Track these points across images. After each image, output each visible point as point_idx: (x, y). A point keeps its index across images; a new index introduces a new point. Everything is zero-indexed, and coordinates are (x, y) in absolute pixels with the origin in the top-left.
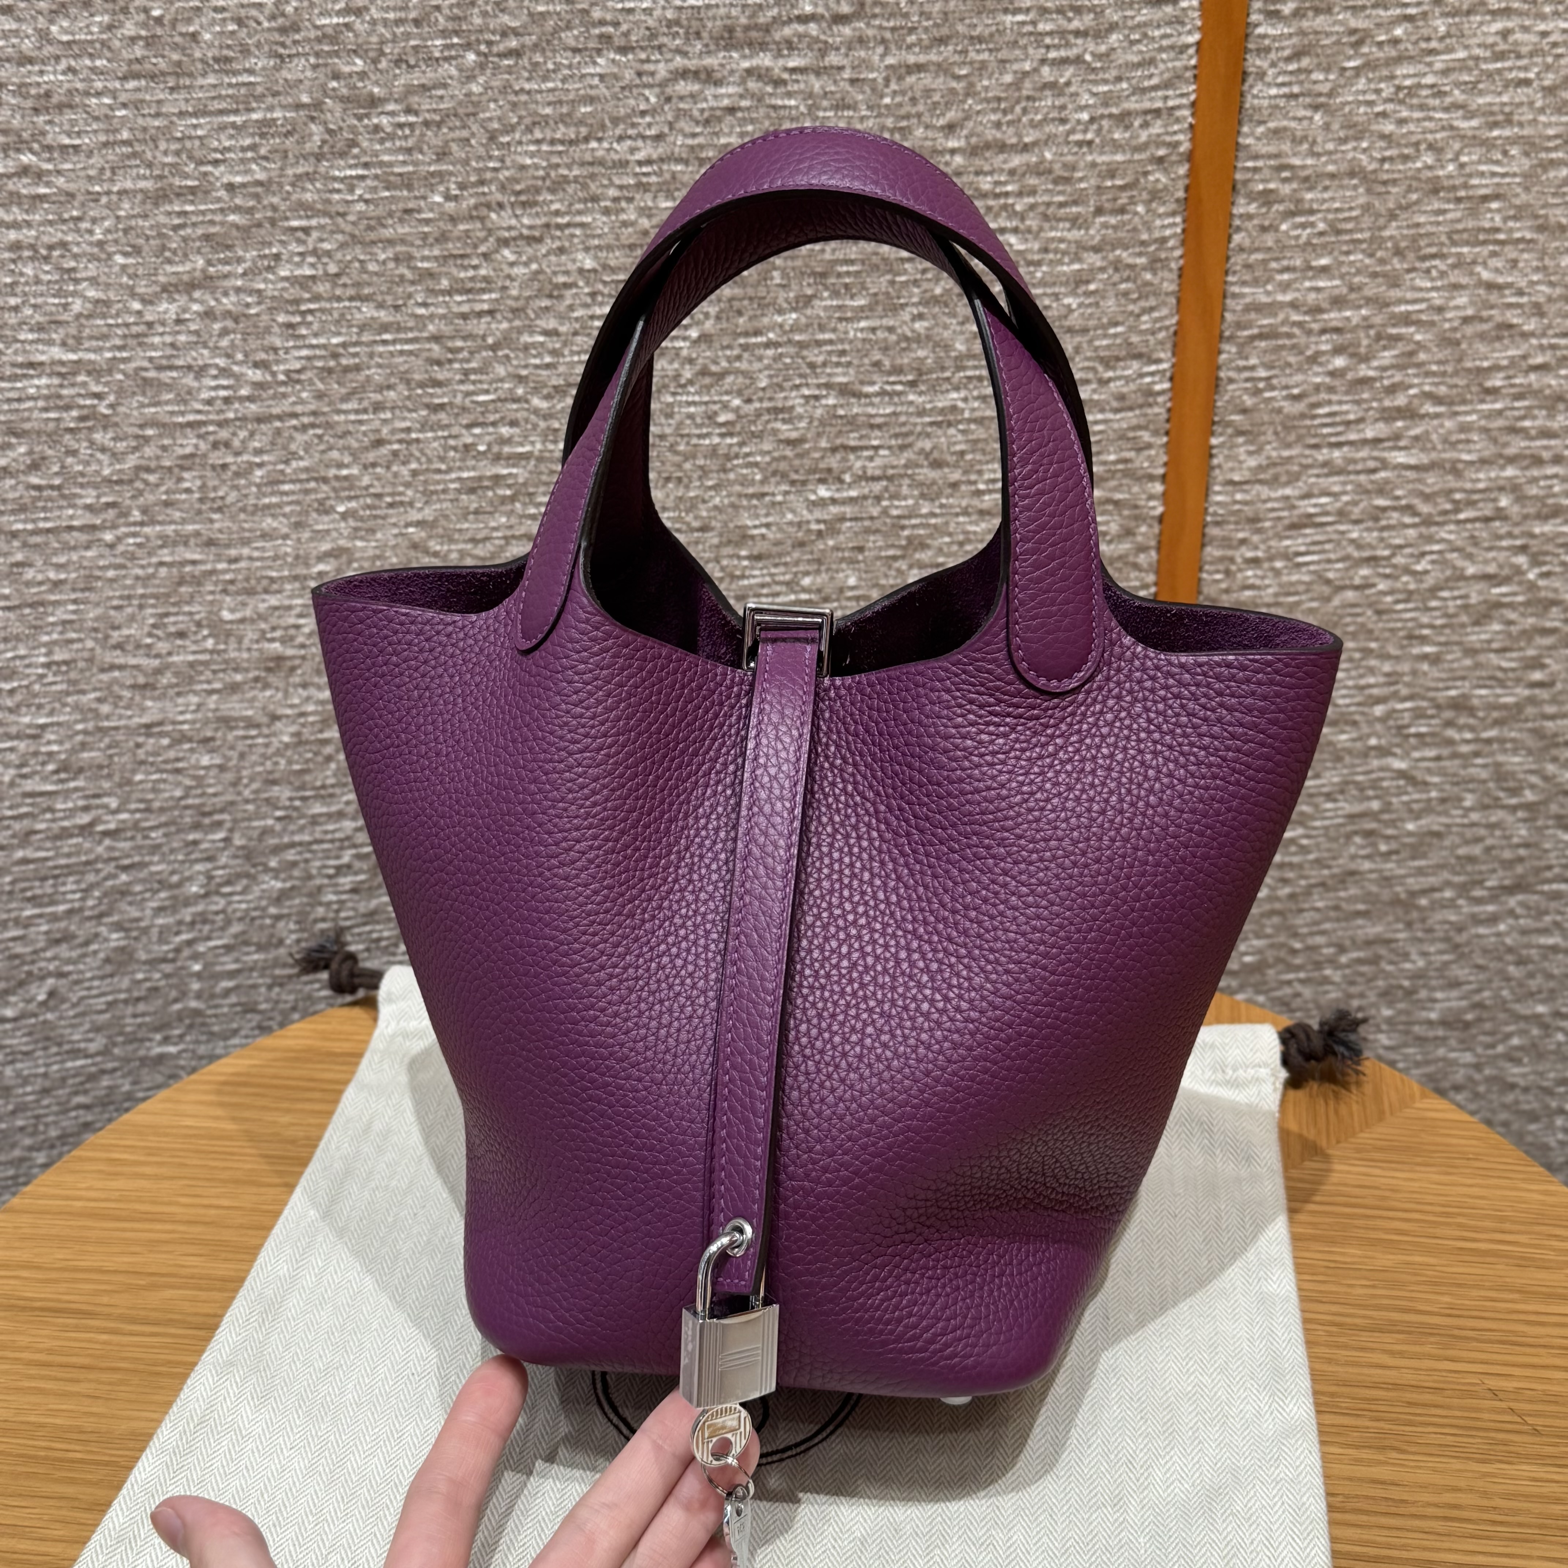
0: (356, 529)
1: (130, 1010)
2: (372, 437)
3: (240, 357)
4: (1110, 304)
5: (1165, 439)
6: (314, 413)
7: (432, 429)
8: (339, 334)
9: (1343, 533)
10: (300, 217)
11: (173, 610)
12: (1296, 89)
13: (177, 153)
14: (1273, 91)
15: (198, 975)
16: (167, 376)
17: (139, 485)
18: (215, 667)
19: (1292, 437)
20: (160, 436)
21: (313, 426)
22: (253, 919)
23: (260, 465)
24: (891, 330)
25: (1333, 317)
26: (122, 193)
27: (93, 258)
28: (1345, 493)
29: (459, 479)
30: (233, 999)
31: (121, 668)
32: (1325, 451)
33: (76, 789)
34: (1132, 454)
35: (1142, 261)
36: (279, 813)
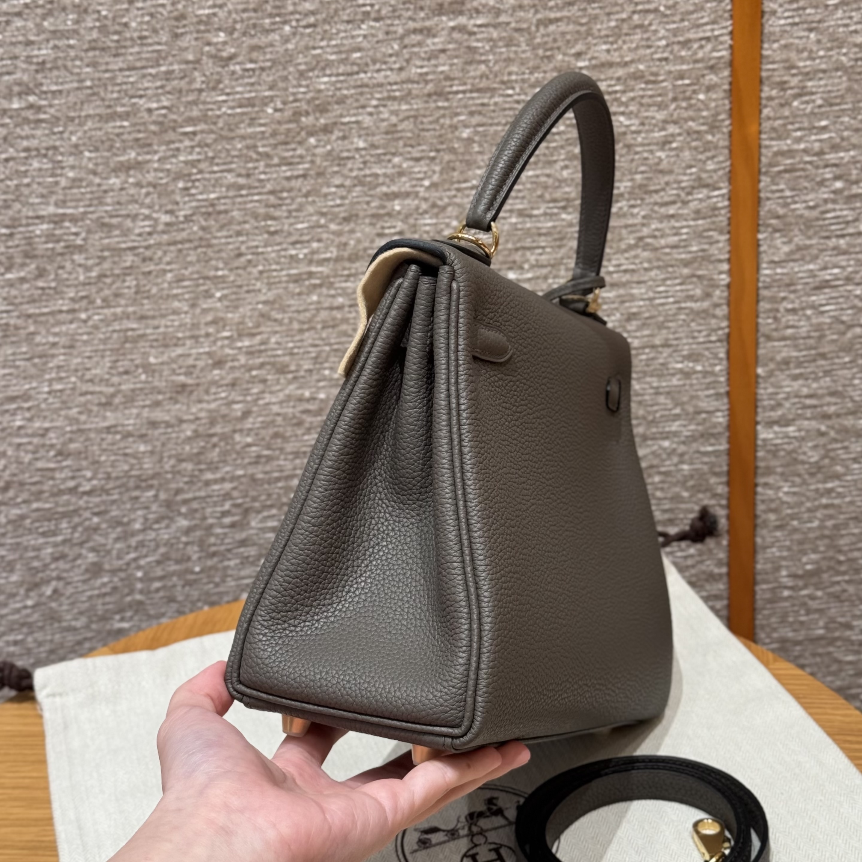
0: (227, 307)
1: (100, 601)
2: (236, 252)
3: (157, 208)
4: (687, 154)
5: (727, 237)
6: (201, 239)
7: (271, 246)
8: (214, 192)
9: (850, 291)
10: (189, 126)
11: (121, 358)
12: (797, 20)
13: (119, 92)
14: (782, 22)
15: (141, 580)
16: (114, 221)
17: (101, 285)
18: (146, 391)
19: (811, 232)
20: (112, 256)
21: (200, 246)
22: (172, 545)
23: (171, 271)
24: (548, 176)
25: (831, 157)
26: (88, 116)
27: (71, 154)
28: (849, 266)
29: (288, 275)
30: (161, 594)
31: (92, 393)
32: (834, 240)
33: (67, 467)
34: (706, 247)
35: (704, 128)
36: (186, 479)
